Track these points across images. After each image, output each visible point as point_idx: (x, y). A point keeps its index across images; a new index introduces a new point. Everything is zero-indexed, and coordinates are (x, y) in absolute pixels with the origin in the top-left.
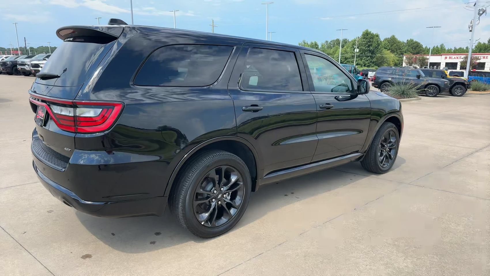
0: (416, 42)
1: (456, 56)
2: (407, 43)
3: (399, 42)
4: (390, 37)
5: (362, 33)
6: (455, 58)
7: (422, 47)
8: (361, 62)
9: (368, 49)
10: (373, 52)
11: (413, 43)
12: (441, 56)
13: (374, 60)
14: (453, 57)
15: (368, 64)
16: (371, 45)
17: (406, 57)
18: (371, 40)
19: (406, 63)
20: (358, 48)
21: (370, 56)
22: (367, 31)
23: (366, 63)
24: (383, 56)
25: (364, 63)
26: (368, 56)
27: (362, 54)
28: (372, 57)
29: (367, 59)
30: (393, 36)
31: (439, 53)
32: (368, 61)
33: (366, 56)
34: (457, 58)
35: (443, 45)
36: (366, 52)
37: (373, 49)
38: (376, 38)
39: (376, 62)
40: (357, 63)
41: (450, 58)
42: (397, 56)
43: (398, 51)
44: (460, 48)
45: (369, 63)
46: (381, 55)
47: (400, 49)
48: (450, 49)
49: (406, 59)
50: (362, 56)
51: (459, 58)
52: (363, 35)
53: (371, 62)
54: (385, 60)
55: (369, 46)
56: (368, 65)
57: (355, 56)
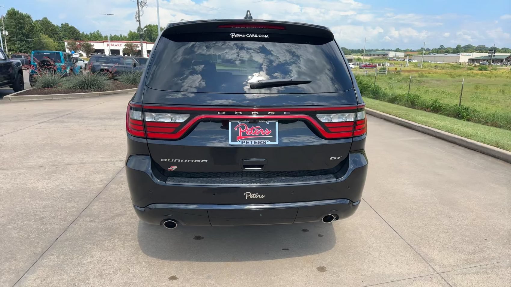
0: (72, 27)
1: (117, 44)
2: (62, 27)
3: (54, 26)
4: (41, 19)
5: (6, 12)
6: (116, 45)
7: (80, 33)
8: (15, 48)
9: (21, 31)
10: (27, 36)
11: (69, 28)
12: (103, 43)
13: (31, 45)
14: (115, 44)
15: (24, 49)
16: (24, 27)
17: (67, 43)
18: (22, 21)
19: (69, 49)
20: (6, 30)
21: (25, 41)
22: (13, 10)
23: (21, 48)
24: (41, 42)
25: (19, 49)
26: (23, 41)
27: (13, 37)
28: (28, 43)
29: (23, 44)
30: (46, 18)
31: (97, 39)
32: (23, 46)
33: (19, 40)
34: (118, 45)
35: (98, 31)
36: (19, 35)
37: (27, 33)
38: (27, 19)
39: (33, 47)
40: (9, 48)
41: (112, 45)
42: (55, 41)
43: (56, 36)
44: (115, 36)
45: (26, 49)
46: (38, 39)
47: (57, 34)
48: (106, 36)
49: (68, 45)
50: (13, 40)
51: (120, 45)
52: (9, 14)
53: (28, 47)
54: (45, 46)
55: (20, 29)
56: (25, 51)
57: (5, 40)
